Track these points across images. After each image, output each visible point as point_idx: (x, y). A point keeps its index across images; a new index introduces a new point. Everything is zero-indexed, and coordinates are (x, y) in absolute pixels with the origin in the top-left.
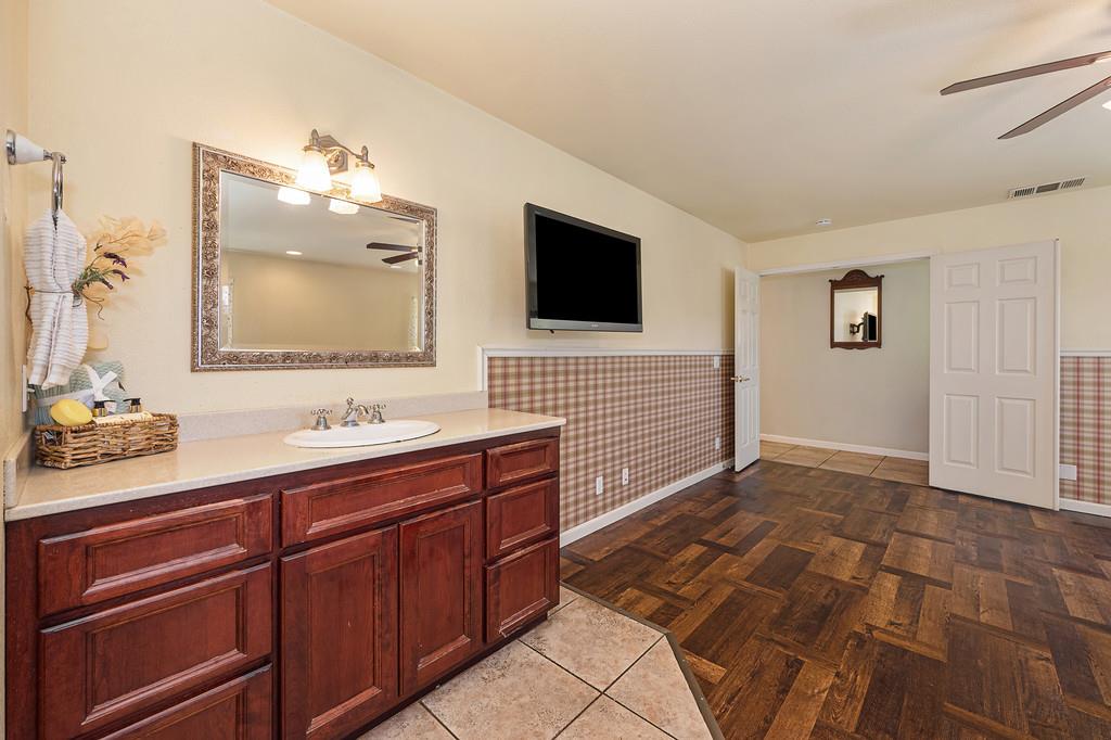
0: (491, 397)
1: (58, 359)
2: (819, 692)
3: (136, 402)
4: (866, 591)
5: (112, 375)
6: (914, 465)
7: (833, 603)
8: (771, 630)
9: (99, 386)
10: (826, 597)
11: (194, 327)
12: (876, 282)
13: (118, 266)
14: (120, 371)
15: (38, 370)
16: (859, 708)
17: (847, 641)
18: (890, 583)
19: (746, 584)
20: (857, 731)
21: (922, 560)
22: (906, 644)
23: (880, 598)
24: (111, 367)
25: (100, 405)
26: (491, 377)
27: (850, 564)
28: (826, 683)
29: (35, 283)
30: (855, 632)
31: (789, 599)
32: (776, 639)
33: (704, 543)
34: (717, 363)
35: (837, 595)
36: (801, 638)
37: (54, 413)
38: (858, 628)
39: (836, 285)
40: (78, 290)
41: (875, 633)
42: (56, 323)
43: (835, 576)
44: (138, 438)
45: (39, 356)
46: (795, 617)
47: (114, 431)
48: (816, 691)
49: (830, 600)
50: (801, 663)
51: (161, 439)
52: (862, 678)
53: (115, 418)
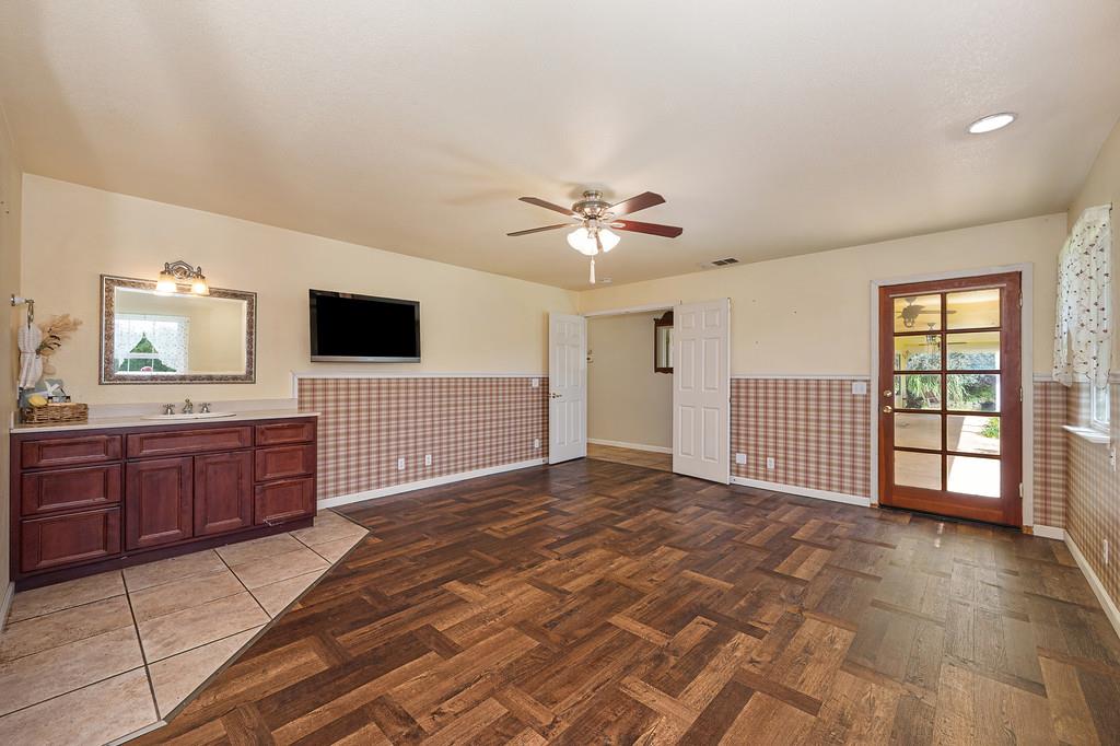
0: (301, 402)
1: (30, 378)
3: (68, 397)
5: (57, 386)
9: (51, 390)
11: (100, 364)
13: (56, 341)
14: (60, 383)
15: (22, 382)
24: (57, 382)
25: (50, 398)
26: (301, 390)
29: (22, 349)
34: (536, 384)
37: (30, 401)
39: (659, 323)
40: (38, 352)
42: (30, 364)
44: (68, 414)
45: (23, 377)
47: (56, 409)
51: (81, 413)
53: (57, 403)
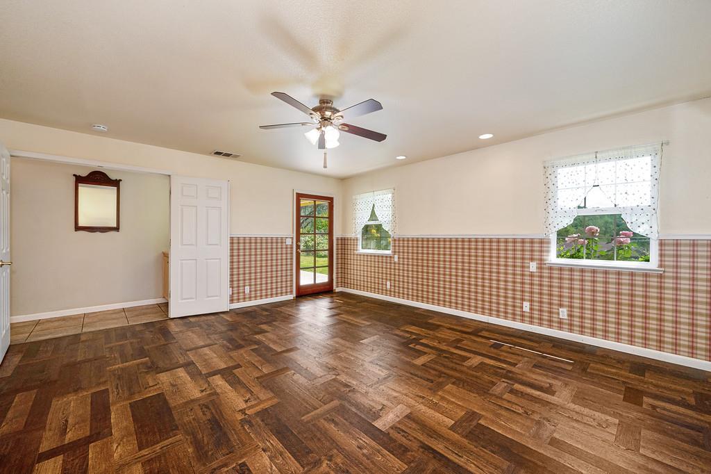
2: (271, 469)
4: (216, 394)
6: (147, 309)
7: (212, 413)
8: (204, 465)
10: (204, 414)
12: (116, 183)
16: (290, 455)
17: (244, 428)
18: (218, 381)
19: (144, 452)
20: (304, 468)
21: (215, 360)
22: (262, 406)
23: (226, 392)
27: (189, 385)
28: (267, 461)
30: (241, 420)
31: (189, 435)
32: (215, 466)
33: (52, 454)
35: (207, 407)
36: (225, 451)
38: (240, 417)
39: (79, 180)
41: (247, 412)
43: (192, 398)
46: (206, 442)
48: (269, 470)
49: (208, 414)
50: (244, 464)
52: (273, 440)
